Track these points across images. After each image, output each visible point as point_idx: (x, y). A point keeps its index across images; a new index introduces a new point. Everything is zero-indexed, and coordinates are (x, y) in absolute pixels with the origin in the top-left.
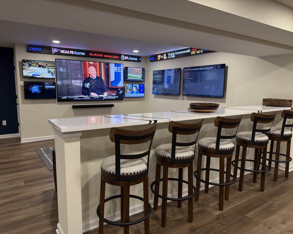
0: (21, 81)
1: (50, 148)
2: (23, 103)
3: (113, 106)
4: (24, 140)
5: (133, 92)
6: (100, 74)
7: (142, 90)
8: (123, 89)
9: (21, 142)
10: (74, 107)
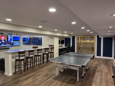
6: (5, 39)
8: (13, 43)
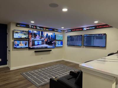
0: (12, 39)
1: (28, 72)
2: (13, 50)
3: (51, 50)
4: (12, 69)
5: (59, 45)
7: (62, 43)
9: (11, 70)
10: (35, 52)
